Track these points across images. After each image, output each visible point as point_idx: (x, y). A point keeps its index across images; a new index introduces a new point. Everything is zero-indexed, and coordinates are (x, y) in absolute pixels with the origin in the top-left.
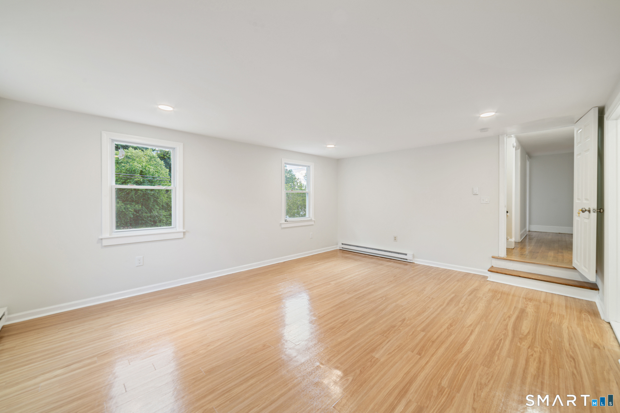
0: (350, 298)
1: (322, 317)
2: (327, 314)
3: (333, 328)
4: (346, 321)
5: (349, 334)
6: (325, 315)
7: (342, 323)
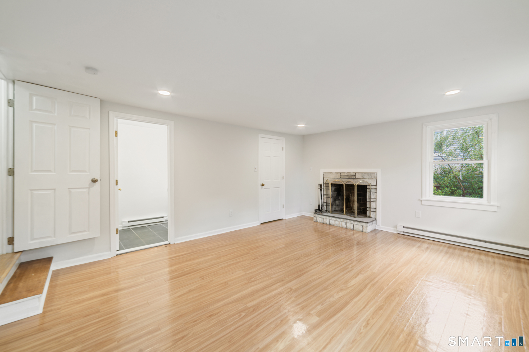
0: (290, 281)
1: (315, 263)
2: (312, 265)
3: (306, 256)
4: (297, 260)
5: (296, 253)
6: (314, 264)
7: (300, 259)
